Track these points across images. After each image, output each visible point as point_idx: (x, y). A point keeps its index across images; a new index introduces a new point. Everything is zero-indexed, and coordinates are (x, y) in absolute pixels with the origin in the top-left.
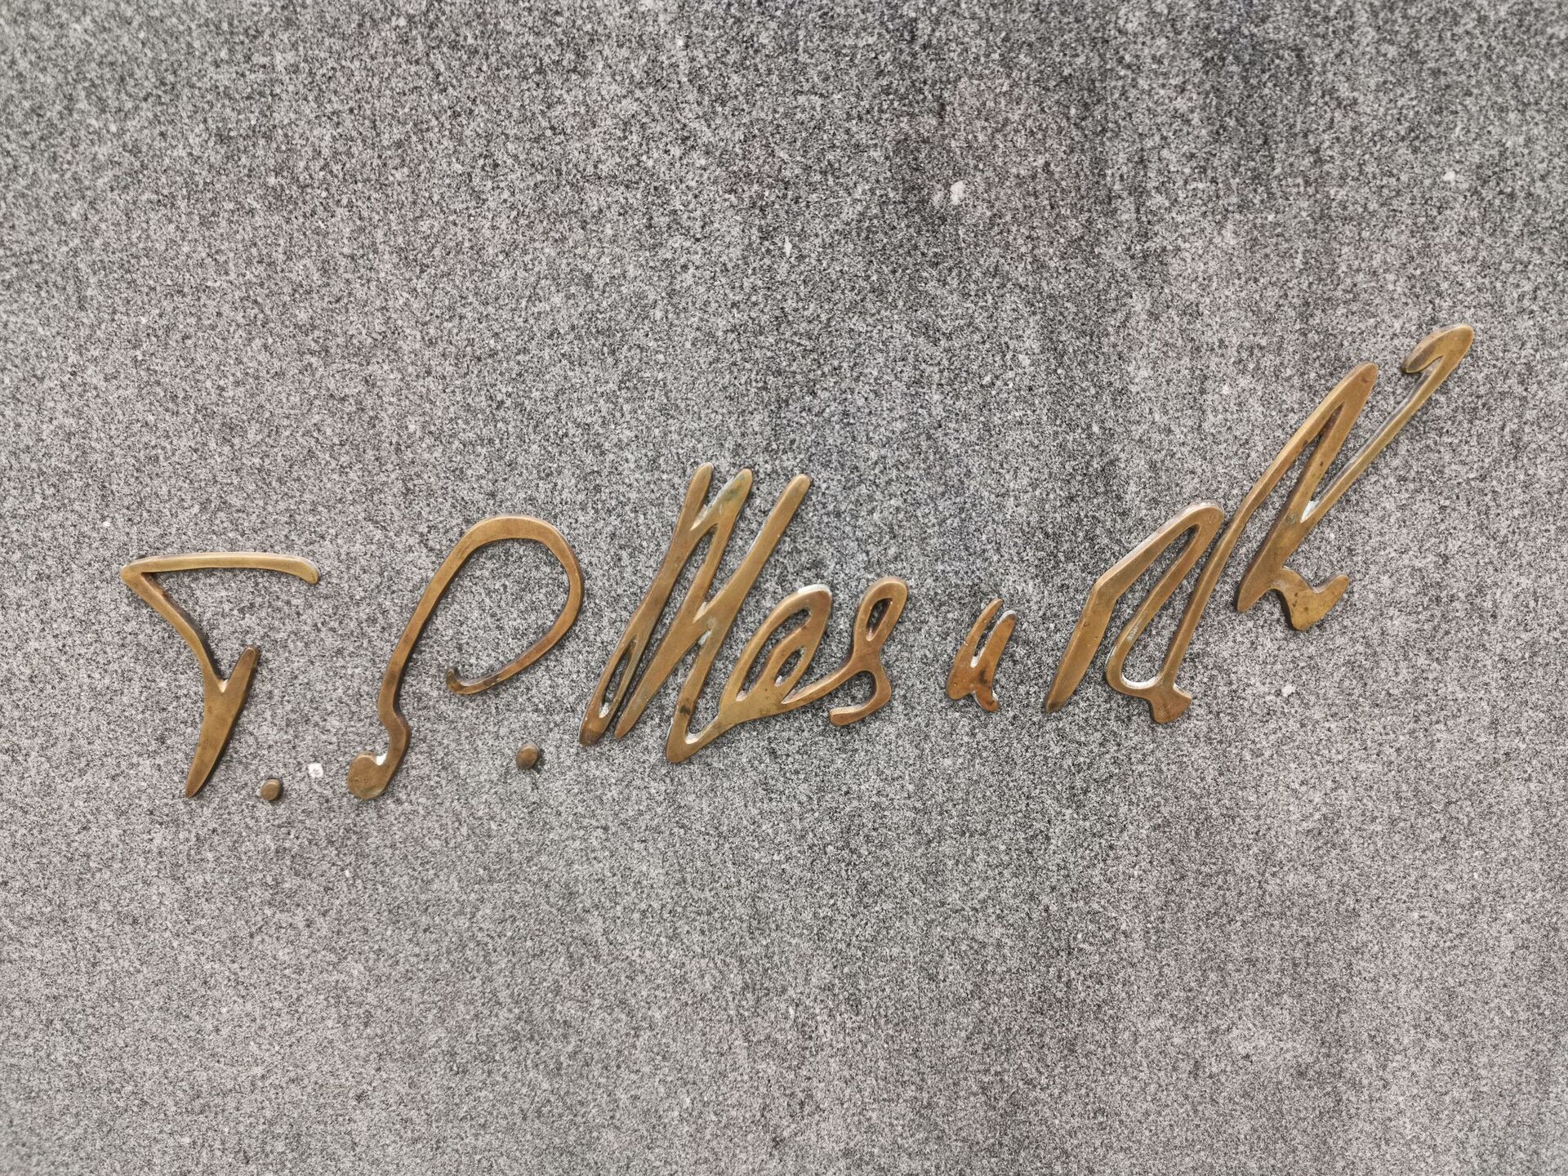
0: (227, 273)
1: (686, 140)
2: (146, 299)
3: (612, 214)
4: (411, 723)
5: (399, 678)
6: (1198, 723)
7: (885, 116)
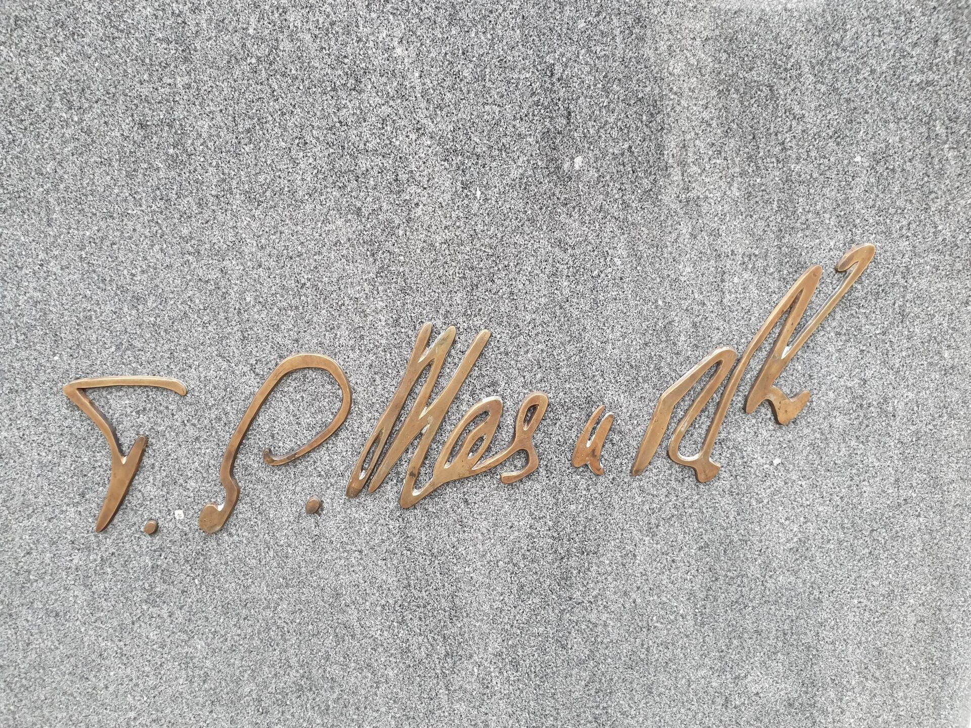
0: (140, 206)
1: (419, 130)
2: (90, 220)
3: (374, 172)
4: (240, 484)
5: (234, 455)
6: (724, 482)
7: (536, 118)
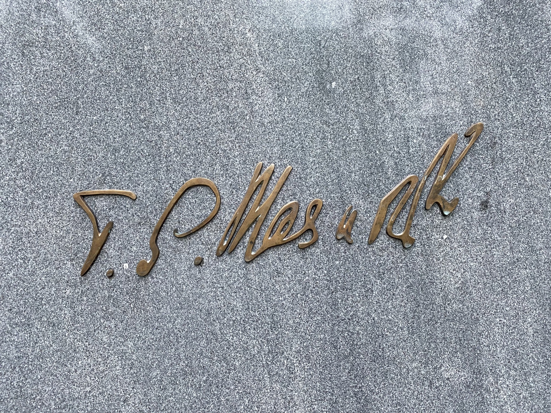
1: (258, 70)
2: (96, 112)
3: (236, 89)
4: (160, 249)
5: (159, 231)
6: (418, 248)
7: (313, 64)
